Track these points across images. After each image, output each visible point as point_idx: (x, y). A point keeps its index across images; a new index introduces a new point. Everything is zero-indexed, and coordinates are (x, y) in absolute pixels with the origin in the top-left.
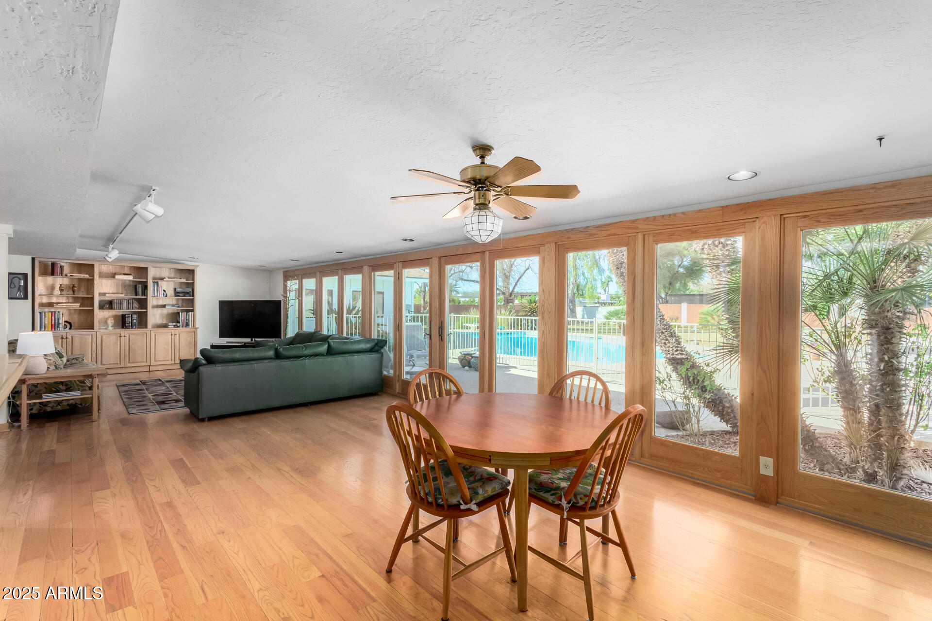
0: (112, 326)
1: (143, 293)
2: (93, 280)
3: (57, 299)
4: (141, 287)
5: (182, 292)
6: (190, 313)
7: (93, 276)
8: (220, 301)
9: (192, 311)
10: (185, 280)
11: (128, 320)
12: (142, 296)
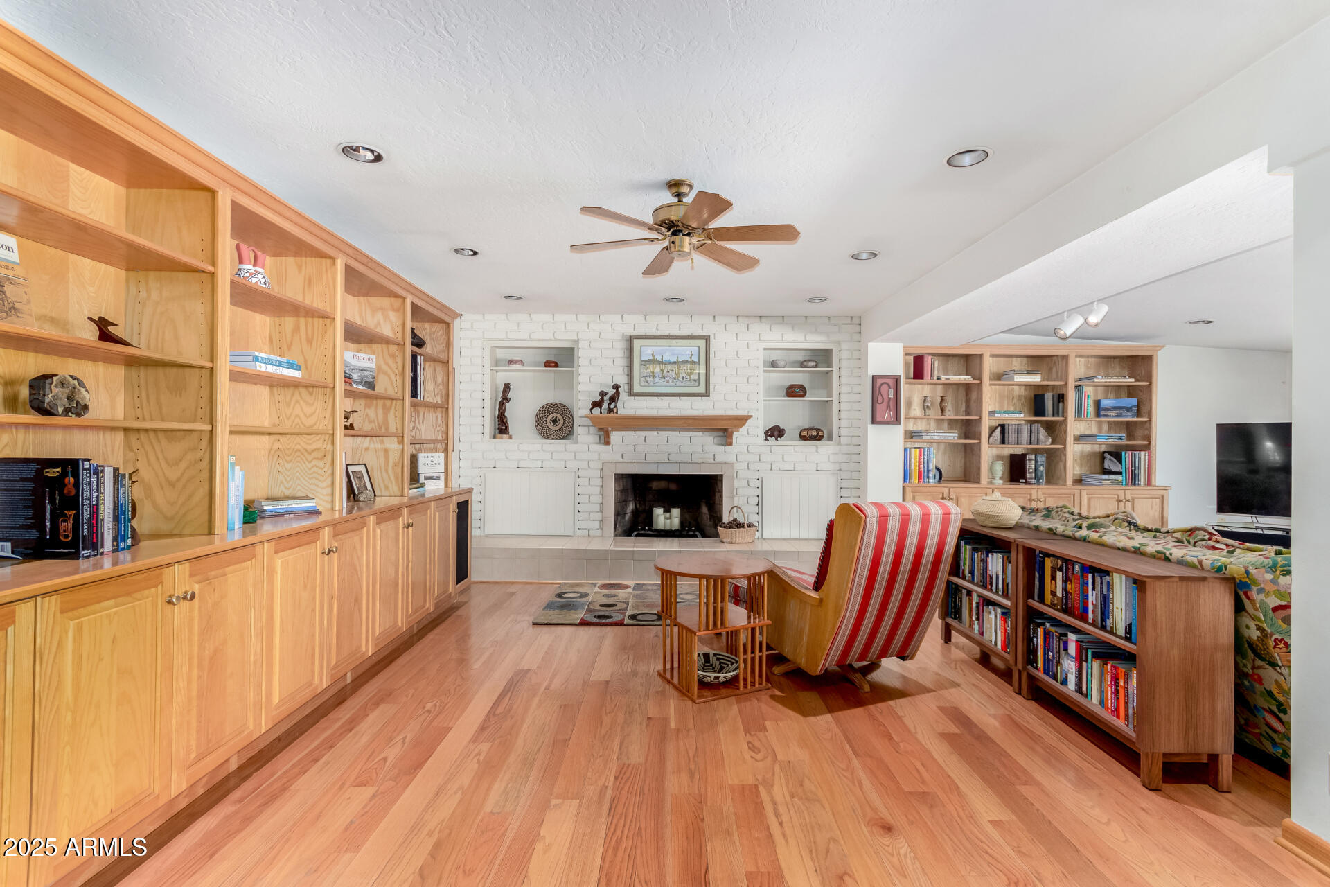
0: (1001, 478)
1: (1056, 411)
2: (980, 385)
3: (914, 424)
4: (1051, 398)
5: (1115, 408)
6: (1142, 453)
7: (980, 379)
8: (1218, 425)
9: (1147, 448)
10: (1133, 380)
11: (1030, 465)
12: (1053, 416)
